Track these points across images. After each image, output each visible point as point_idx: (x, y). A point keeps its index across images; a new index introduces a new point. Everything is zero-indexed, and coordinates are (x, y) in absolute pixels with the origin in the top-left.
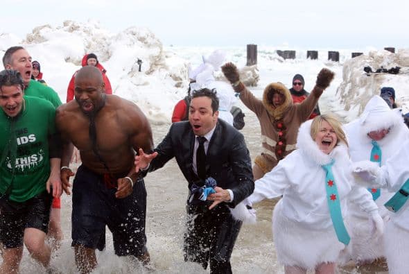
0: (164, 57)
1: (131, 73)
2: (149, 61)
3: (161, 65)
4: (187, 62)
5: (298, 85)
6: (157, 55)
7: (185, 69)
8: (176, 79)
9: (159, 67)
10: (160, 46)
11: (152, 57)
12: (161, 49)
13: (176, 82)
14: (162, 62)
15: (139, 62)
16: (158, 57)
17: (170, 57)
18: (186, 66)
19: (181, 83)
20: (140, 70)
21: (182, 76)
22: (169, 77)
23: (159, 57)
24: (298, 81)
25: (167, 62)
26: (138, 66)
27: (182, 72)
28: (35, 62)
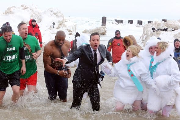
1: (50, 28)
2: (58, 23)
4: (75, 24)
5: (118, 35)
7: (74, 27)
8: (70, 31)
9: (62, 26)
10: (63, 17)
11: (59, 21)
13: (69, 33)
14: (64, 24)
15: (54, 23)
17: (68, 22)
18: (74, 25)
20: (54, 27)
21: (72, 30)
22: (66, 30)
23: (63, 22)
24: (118, 33)
25: (66, 24)
26: (53, 25)
27: (73, 28)
28: (8, 22)
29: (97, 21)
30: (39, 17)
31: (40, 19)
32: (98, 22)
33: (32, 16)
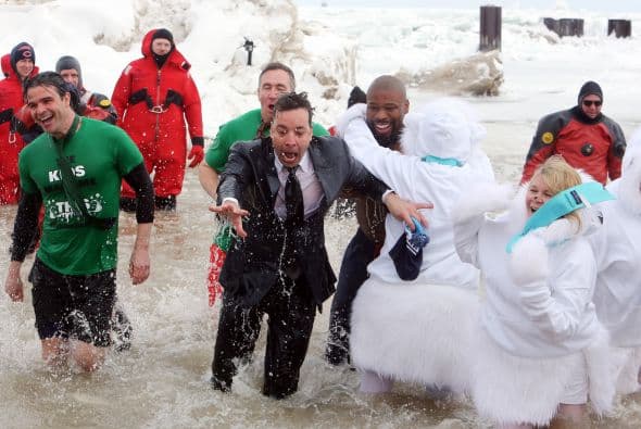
0: (300, 34)
1: (231, 68)
2: (269, 43)
3: (294, 51)
4: (350, 44)
5: (593, 106)
6: (286, 31)
7: (345, 59)
8: (324, 81)
9: (291, 55)
10: (293, 13)
11: (275, 35)
12: (294, 17)
13: (325, 89)
14: (297, 46)
15: (249, 44)
16: (288, 35)
17: (316, 33)
18: (347, 52)
19: (335, 90)
20: (249, 63)
21: (336, 77)
22: (310, 76)
23: (291, 36)
24: (593, 98)
25: (307, 44)
26: (247, 53)
27: (340, 65)
28: (25, 44)
29: (457, 28)
30: (179, 16)
31: (183, 25)
32: (463, 29)
33: (143, 13)
